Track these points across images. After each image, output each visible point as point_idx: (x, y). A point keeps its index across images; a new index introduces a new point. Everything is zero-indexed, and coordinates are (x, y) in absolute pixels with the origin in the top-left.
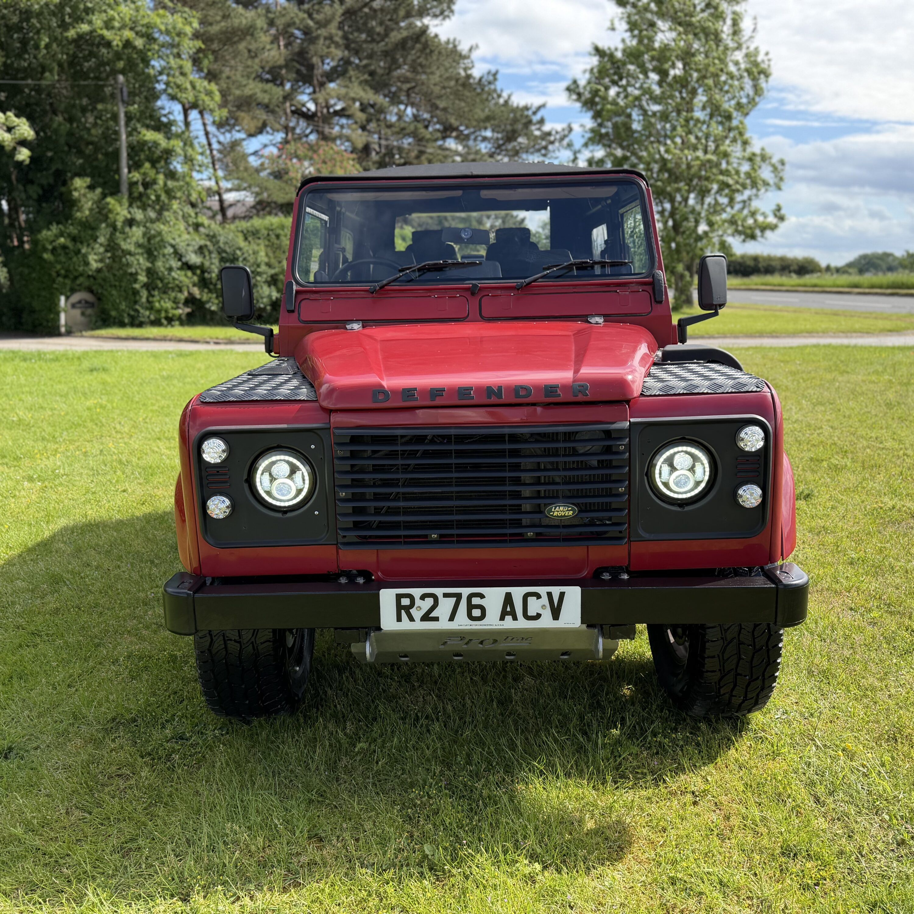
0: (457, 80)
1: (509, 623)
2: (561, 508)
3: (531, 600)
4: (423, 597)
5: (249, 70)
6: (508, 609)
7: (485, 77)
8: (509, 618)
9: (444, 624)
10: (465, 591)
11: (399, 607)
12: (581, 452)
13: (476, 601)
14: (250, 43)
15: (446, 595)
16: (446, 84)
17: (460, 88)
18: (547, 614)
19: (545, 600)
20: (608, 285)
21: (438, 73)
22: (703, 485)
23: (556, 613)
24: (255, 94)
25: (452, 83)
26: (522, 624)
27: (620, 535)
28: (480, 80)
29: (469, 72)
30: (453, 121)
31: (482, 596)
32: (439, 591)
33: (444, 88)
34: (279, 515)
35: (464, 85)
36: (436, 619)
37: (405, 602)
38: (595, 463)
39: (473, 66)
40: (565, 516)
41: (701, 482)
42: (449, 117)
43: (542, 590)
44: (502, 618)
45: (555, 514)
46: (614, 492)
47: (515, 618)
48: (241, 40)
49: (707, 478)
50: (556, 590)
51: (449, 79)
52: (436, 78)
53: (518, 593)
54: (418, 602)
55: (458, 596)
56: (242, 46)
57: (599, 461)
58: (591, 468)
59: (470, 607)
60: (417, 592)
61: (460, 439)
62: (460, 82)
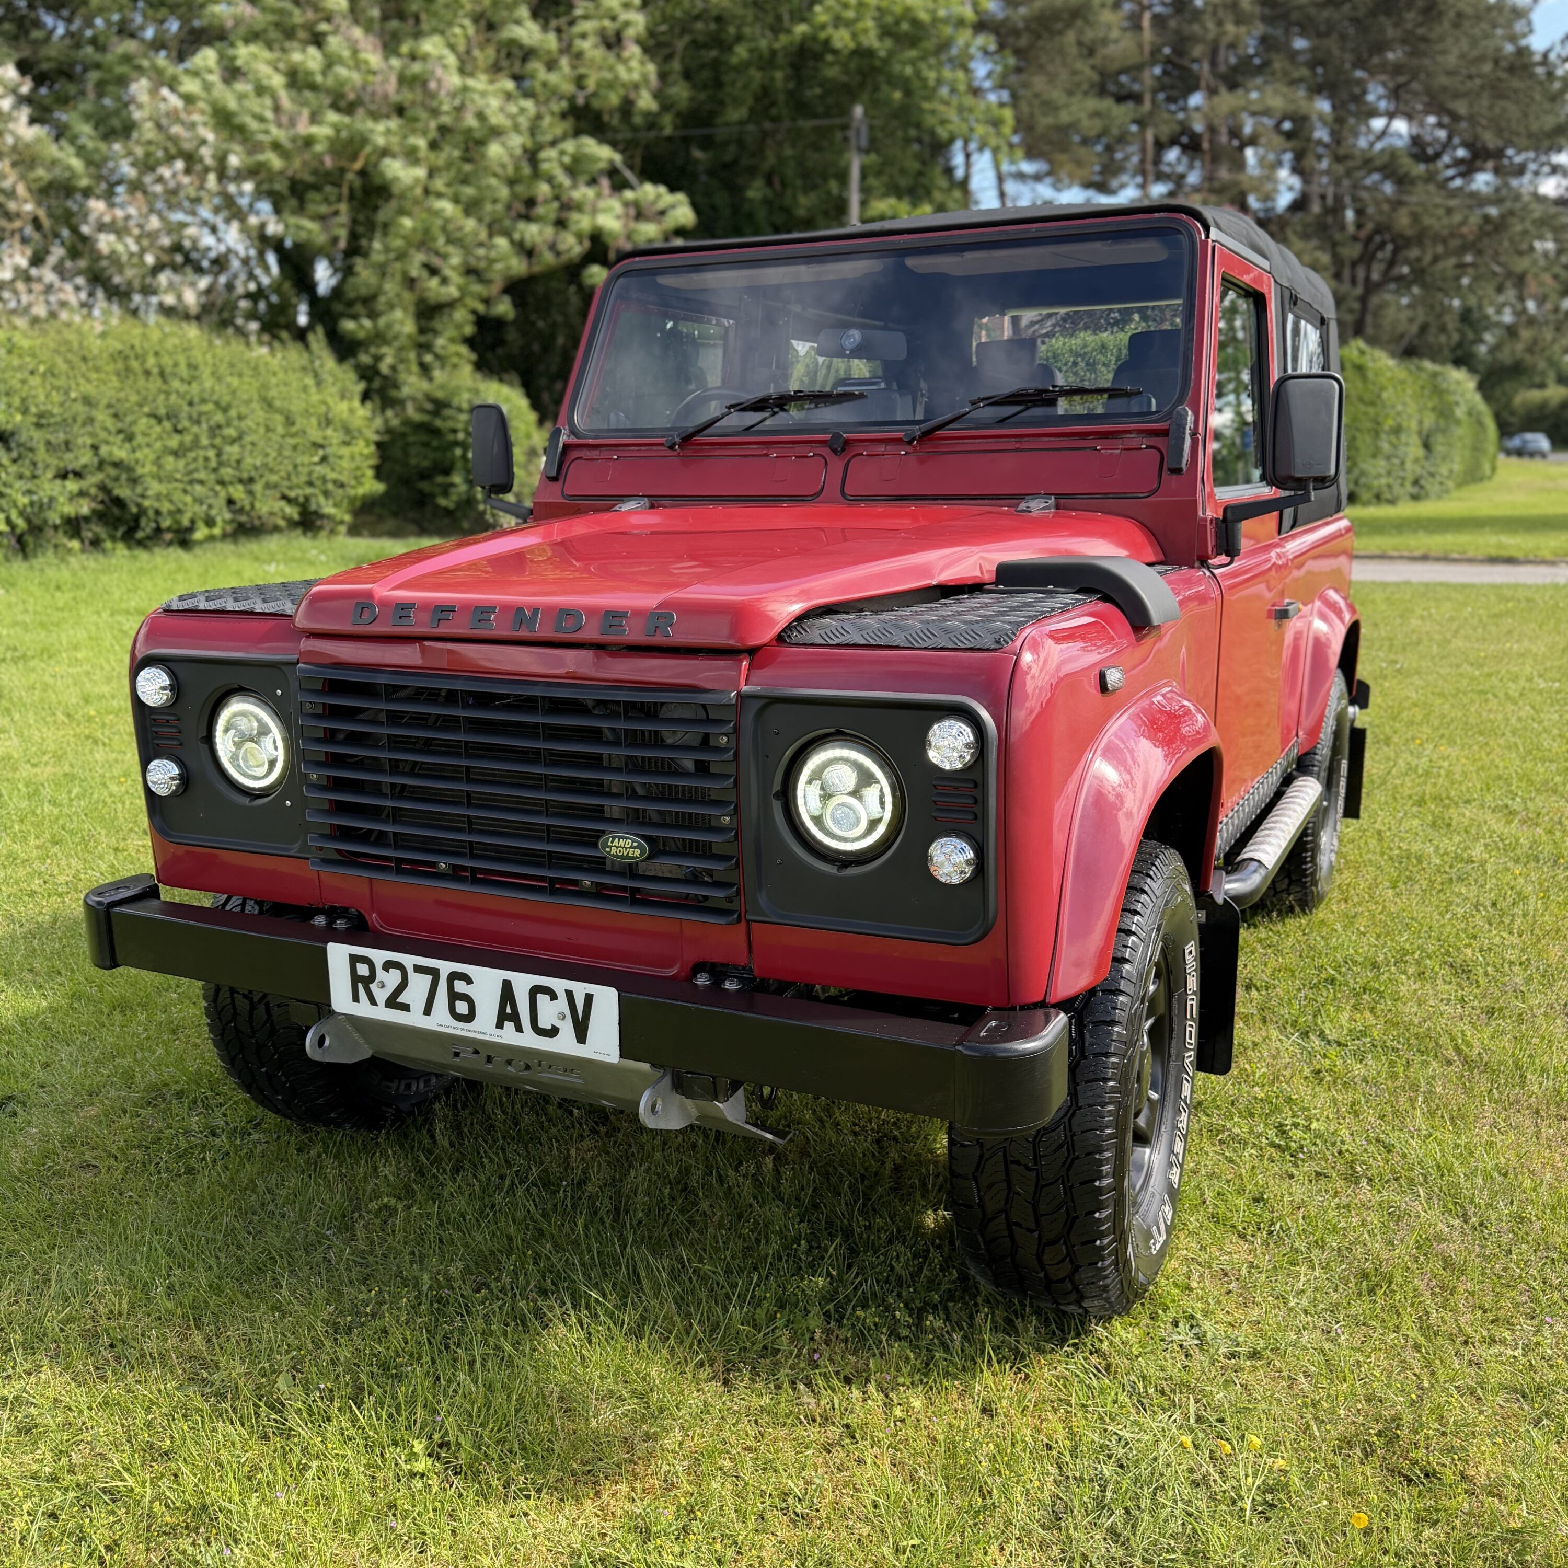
0: (1496, 62)
1: (508, 1036)
2: (622, 842)
3: (542, 999)
4: (388, 966)
5: (1077, 79)
6: (509, 1011)
7: (1558, 48)
8: (509, 1026)
9: (415, 1019)
10: (446, 967)
11: (356, 979)
12: (670, 741)
13: (460, 986)
14: (1081, 32)
15: (418, 969)
16: (1473, 71)
17: (1504, 75)
18: (567, 1029)
19: (562, 1003)
20: (1083, 435)
21: (1455, 51)
22: (881, 829)
23: (581, 1032)
24: (1079, 121)
25: (1487, 67)
26: (529, 1040)
27: (727, 906)
28: (1545, 55)
29: (1523, 42)
30: (1490, 140)
31: (468, 980)
32: (409, 960)
33: (1470, 77)
34: (246, 801)
35: (1511, 69)
36: (406, 1007)
37: (363, 970)
38: (690, 766)
39: (1531, 31)
40: (627, 857)
41: (880, 820)
42: (1479, 130)
43: (559, 985)
44: (500, 1025)
45: (614, 851)
46: (713, 823)
47: (519, 1029)
48: (1069, 25)
49: (887, 816)
50: (580, 989)
51: (1481, 59)
52: (1451, 60)
53: (523, 982)
54: (380, 974)
55: (435, 973)
56: (1070, 37)
57: (696, 762)
58: (685, 774)
59: (454, 997)
60: (379, 956)
61: (484, 700)
62: (1504, 64)
